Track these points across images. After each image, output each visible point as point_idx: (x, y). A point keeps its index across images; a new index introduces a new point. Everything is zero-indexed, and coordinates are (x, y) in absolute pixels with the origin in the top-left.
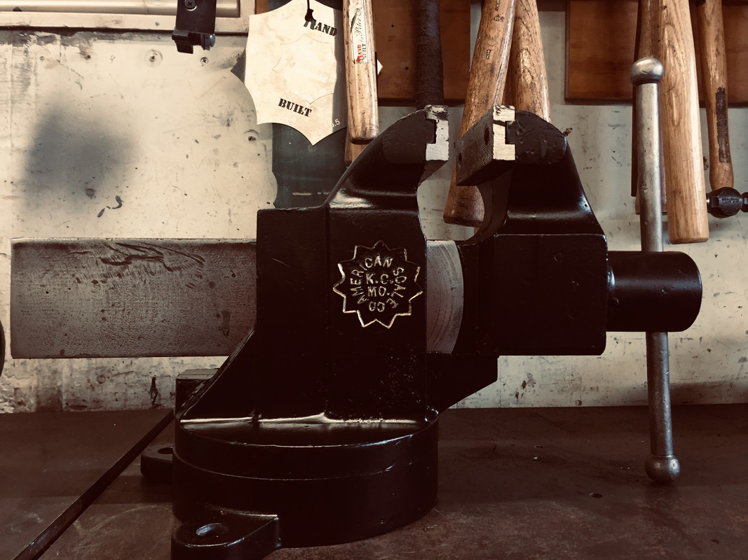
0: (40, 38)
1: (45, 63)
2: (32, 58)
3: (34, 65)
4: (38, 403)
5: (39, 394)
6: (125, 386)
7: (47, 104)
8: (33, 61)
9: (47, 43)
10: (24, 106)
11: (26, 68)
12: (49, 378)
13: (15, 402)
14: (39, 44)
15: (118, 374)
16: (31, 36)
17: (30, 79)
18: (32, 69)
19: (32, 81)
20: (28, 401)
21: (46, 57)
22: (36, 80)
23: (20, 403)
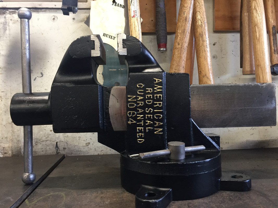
0: (10, 12)
1: (12, 21)
2: (7, 20)
3: (8, 22)
4: (12, 153)
5: (13, 149)
6: (46, 146)
7: (13, 37)
8: (8, 21)
9: (13, 14)
10: (5, 38)
11: (5, 23)
12: (16, 143)
13: (3, 153)
14: (10, 14)
15: (43, 141)
16: (7, 11)
17: (6, 28)
18: (8, 24)
19: (8, 28)
20: (8, 152)
21: (13, 19)
22: (9, 28)
23: (5, 153)
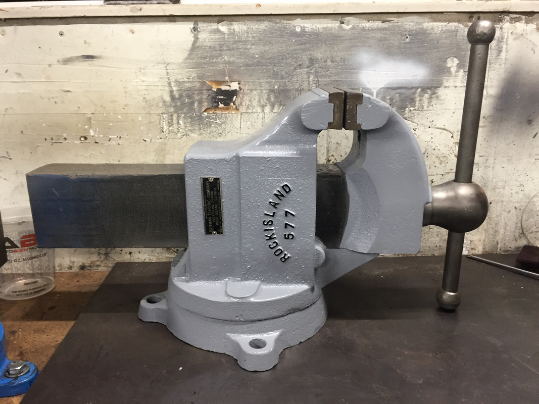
0: (512, 19)
1: (514, 36)
2: (505, 33)
3: (506, 38)
4: (484, 249)
5: (486, 244)
6: (535, 239)
7: (511, 65)
9: (516, 22)
10: (497, 66)
11: (500, 40)
12: (492, 235)
14: (511, 23)
16: (505, 17)
17: (502, 47)
19: (504, 49)
21: (515, 32)
